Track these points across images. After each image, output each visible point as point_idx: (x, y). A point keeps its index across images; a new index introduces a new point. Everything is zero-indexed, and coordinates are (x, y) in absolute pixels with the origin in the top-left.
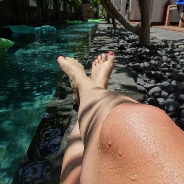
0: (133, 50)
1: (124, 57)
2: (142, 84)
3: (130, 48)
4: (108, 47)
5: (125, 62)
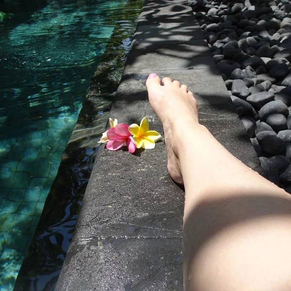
0: (222, 9)
1: (205, 27)
2: (244, 94)
3: (216, 6)
4: (171, 7)
5: (206, 40)
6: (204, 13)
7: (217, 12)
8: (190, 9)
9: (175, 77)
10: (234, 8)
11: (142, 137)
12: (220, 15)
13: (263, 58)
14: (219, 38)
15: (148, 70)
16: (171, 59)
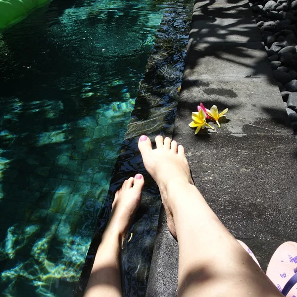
1: (262, 25)
5: (263, 43)
6: (261, 6)
7: (276, 7)
8: (246, 1)
9: (233, 85)
12: (279, 11)
14: (277, 40)
15: (207, 75)
16: (228, 64)
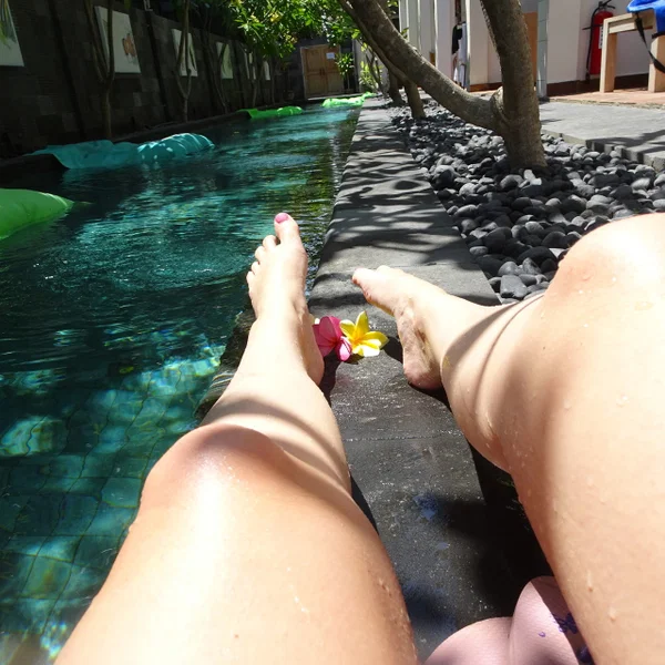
0: (483, 184)
1: (455, 210)
2: (518, 294)
3: (474, 180)
4: (393, 182)
5: (456, 228)
6: (452, 191)
7: (476, 189)
8: (428, 185)
10: (504, 182)
11: (358, 341)
12: (481, 193)
13: (553, 250)
14: (480, 225)
16: (397, 253)
